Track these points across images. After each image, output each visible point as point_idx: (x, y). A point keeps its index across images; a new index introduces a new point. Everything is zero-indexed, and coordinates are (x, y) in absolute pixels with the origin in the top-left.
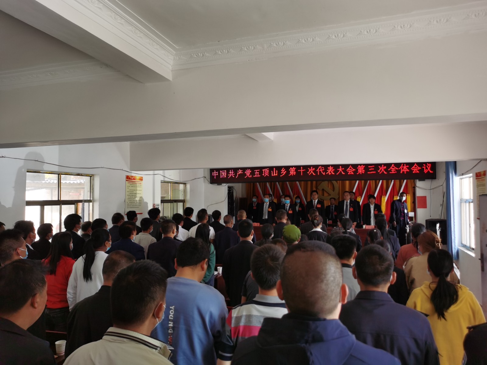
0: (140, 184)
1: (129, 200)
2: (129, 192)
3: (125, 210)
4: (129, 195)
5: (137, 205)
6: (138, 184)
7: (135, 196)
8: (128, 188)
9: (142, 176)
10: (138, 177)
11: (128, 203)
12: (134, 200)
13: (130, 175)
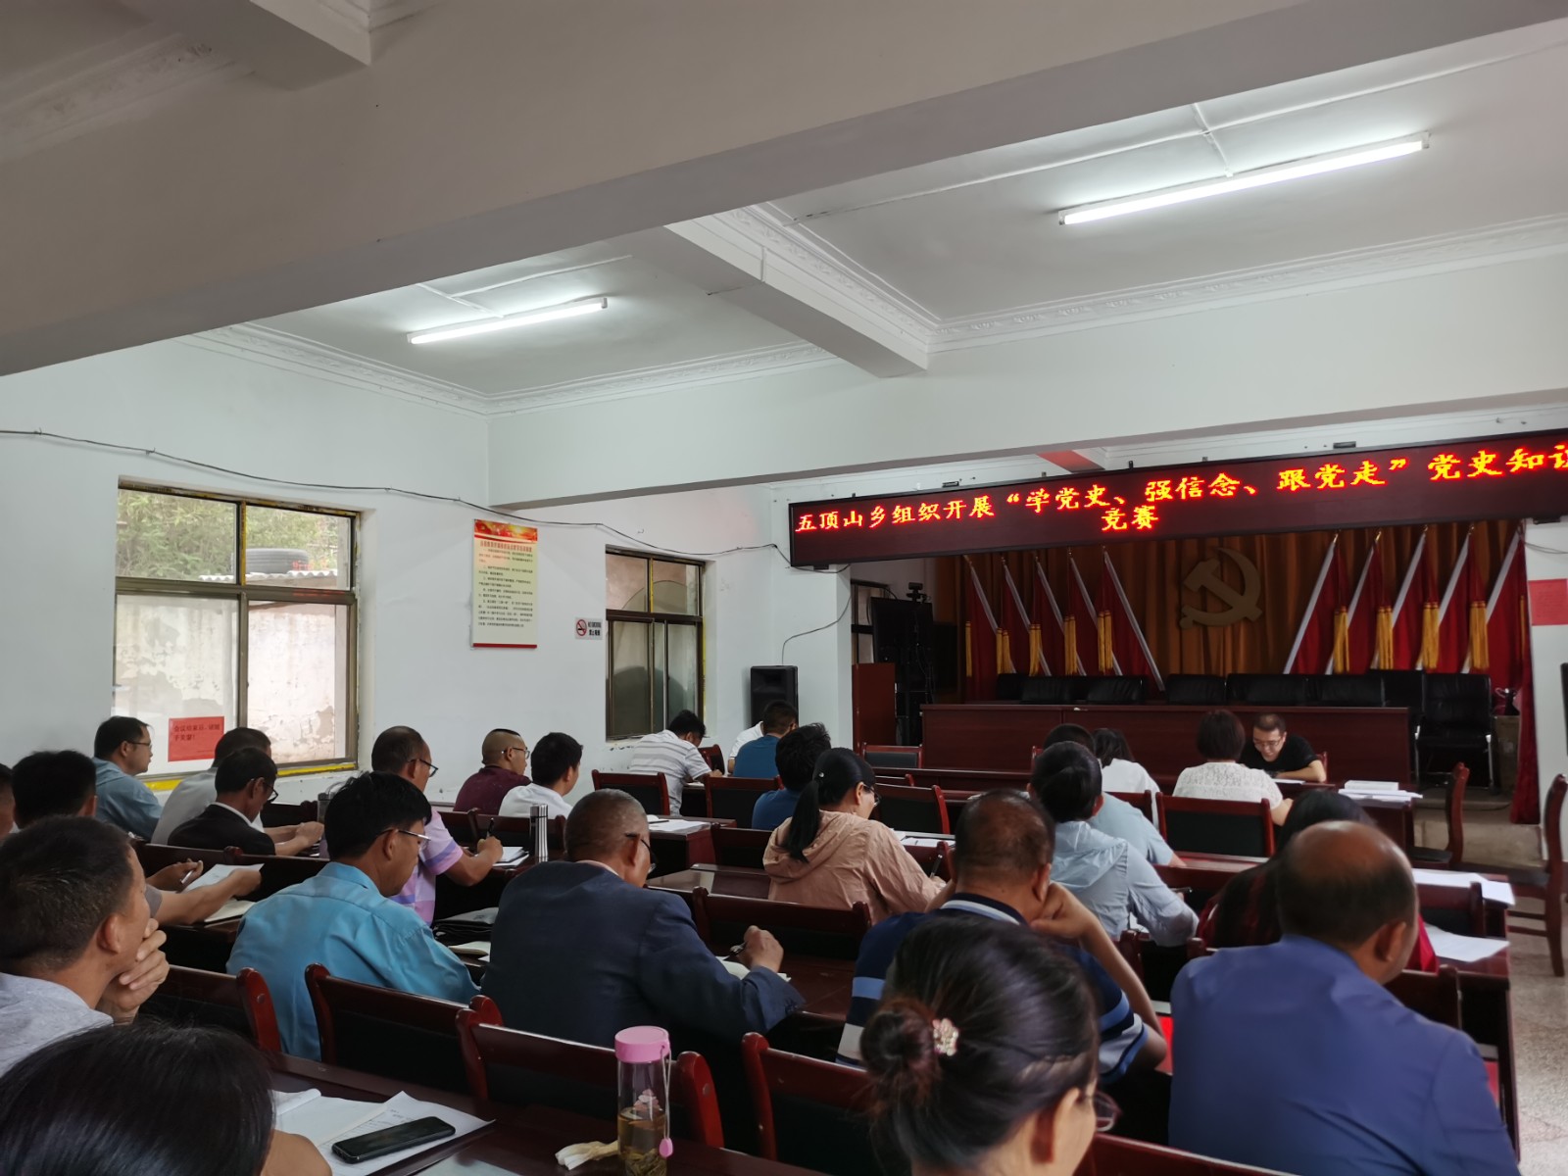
0: (526, 552)
1: (486, 599)
2: (486, 573)
3: (471, 632)
4: (487, 584)
5: (516, 620)
6: (519, 552)
7: (507, 589)
8: (482, 561)
9: (534, 527)
10: (518, 528)
11: (482, 609)
12: (504, 600)
13: (488, 518)
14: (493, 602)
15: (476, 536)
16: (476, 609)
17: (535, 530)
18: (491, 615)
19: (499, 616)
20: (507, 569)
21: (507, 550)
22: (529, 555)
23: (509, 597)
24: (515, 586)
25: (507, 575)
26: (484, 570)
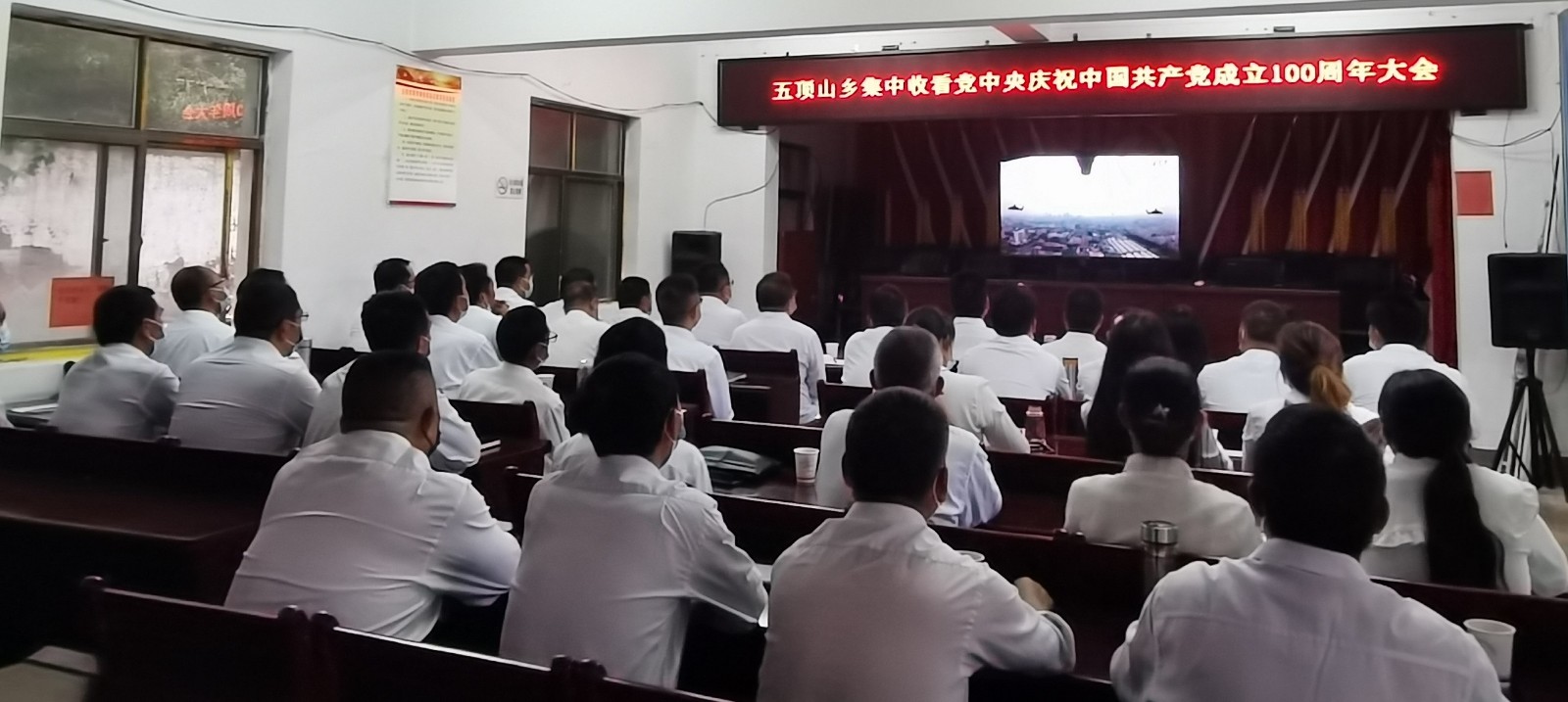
0: (448, 103)
1: (405, 151)
2: (406, 124)
3: (387, 187)
4: (406, 136)
5: (435, 175)
6: (442, 102)
7: (429, 142)
8: (403, 110)
9: (458, 75)
10: (441, 76)
11: (400, 163)
12: (424, 153)
13: (412, 64)
14: (413, 155)
15: (397, 83)
16: (394, 163)
17: (460, 79)
18: (409, 170)
19: (416, 171)
20: (428, 120)
21: (429, 100)
22: (451, 106)
23: (429, 151)
24: (436, 139)
25: (429, 127)
26: (403, 120)
